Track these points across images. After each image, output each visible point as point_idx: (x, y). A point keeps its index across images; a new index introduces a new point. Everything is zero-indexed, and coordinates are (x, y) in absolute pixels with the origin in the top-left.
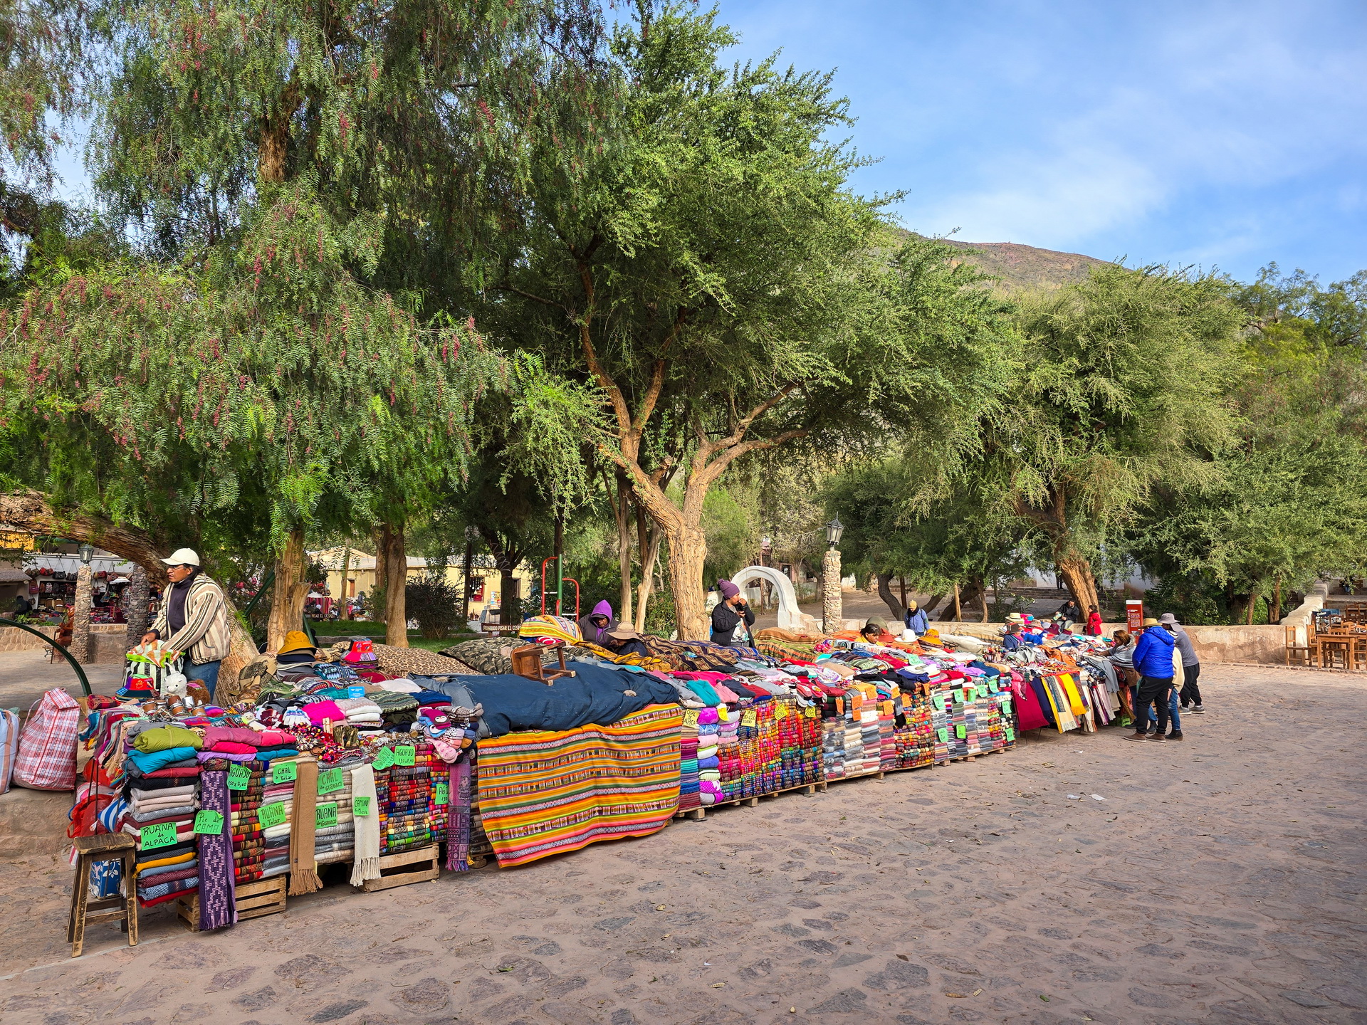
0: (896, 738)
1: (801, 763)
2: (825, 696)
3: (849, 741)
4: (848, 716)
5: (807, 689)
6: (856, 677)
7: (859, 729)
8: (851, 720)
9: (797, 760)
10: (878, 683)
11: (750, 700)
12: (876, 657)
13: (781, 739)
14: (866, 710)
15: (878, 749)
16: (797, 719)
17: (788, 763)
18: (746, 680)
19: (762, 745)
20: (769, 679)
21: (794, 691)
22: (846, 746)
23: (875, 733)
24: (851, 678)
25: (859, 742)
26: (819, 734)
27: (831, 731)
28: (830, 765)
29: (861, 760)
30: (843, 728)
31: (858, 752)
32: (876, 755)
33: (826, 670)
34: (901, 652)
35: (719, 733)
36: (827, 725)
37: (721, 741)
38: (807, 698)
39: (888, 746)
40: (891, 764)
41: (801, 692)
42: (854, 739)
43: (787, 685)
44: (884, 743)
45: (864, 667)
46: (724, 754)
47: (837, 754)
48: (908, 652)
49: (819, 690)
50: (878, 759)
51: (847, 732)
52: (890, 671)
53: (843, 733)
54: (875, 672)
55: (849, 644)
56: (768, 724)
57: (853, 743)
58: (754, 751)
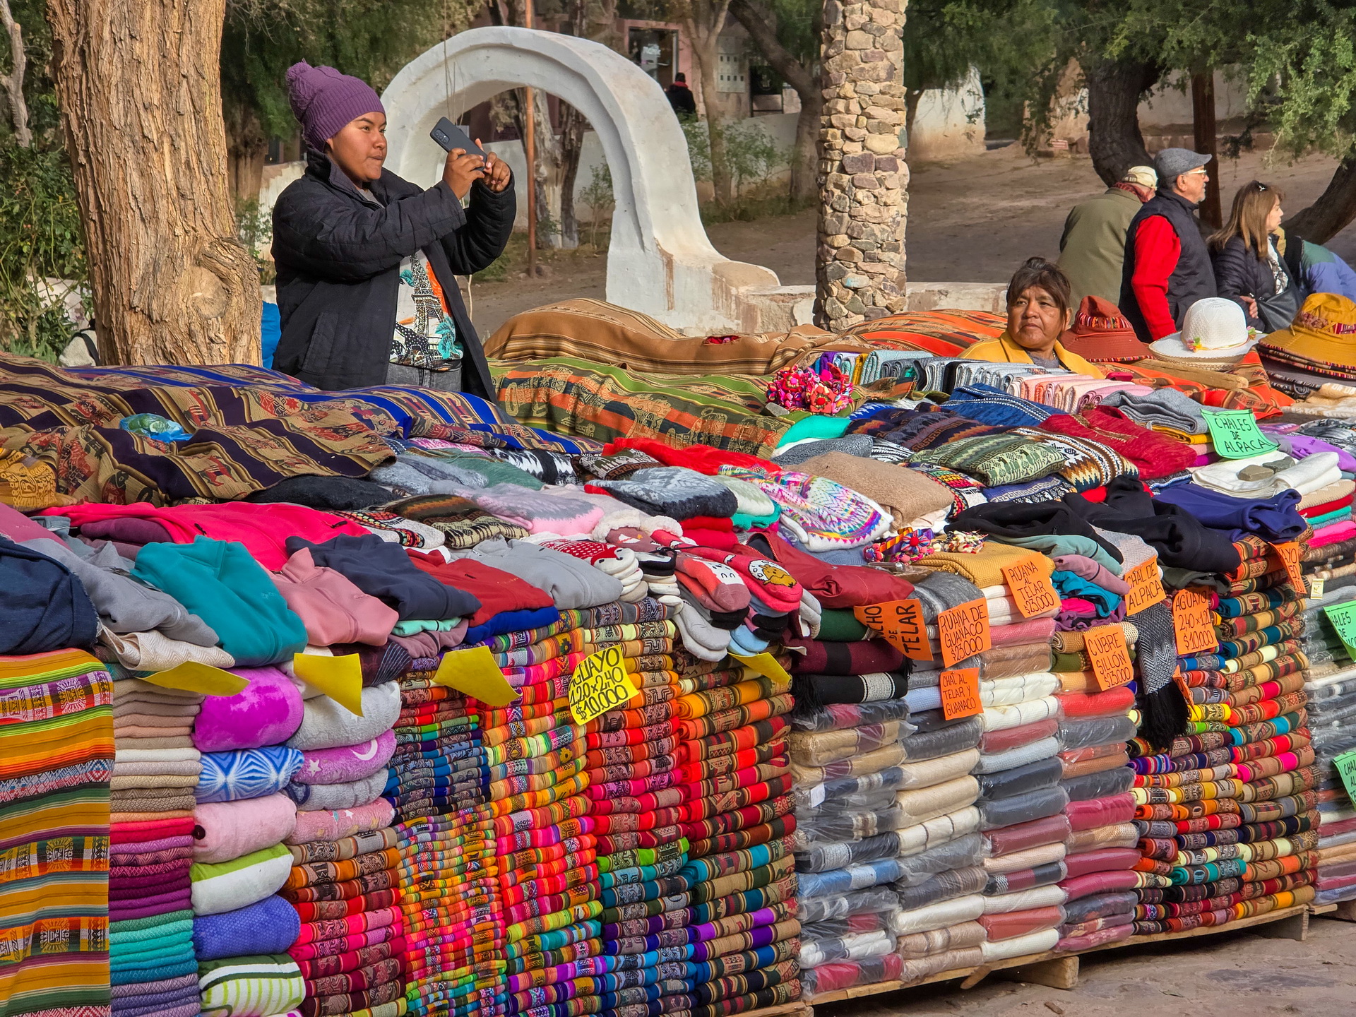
0: (1141, 796)
1: (695, 921)
2: (811, 607)
3: (922, 813)
4: (921, 696)
5: (727, 577)
6: (960, 520)
7: (969, 757)
8: (935, 717)
9: (675, 908)
10: (1065, 542)
11: (448, 628)
12: (1057, 423)
13: (599, 810)
14: (1003, 668)
15: (1056, 851)
16: (677, 719)
17: (633, 921)
18: (432, 539)
19: (509, 843)
20: (545, 532)
21: (668, 587)
22: (910, 836)
23: (1043, 773)
24: (938, 523)
25: (968, 817)
26: (782, 787)
27: (837, 772)
28: (828, 929)
29: (974, 903)
30: (892, 753)
31: (964, 863)
32: (1043, 875)
33: (821, 489)
34: (1175, 399)
35: (298, 790)
36: (818, 741)
37: (309, 825)
38: (725, 619)
39: (1103, 834)
40: (1111, 914)
41: (694, 587)
42: (944, 807)
43: (630, 559)
44: (1084, 821)
45: (998, 470)
46: (325, 886)
47: (864, 873)
48: (1211, 400)
49: (782, 577)
50: (1054, 893)
51: (915, 771)
52: (1123, 487)
53: (893, 778)
54: (1049, 493)
55: (936, 367)
56: (536, 745)
57: (940, 825)
58: (471, 869)
